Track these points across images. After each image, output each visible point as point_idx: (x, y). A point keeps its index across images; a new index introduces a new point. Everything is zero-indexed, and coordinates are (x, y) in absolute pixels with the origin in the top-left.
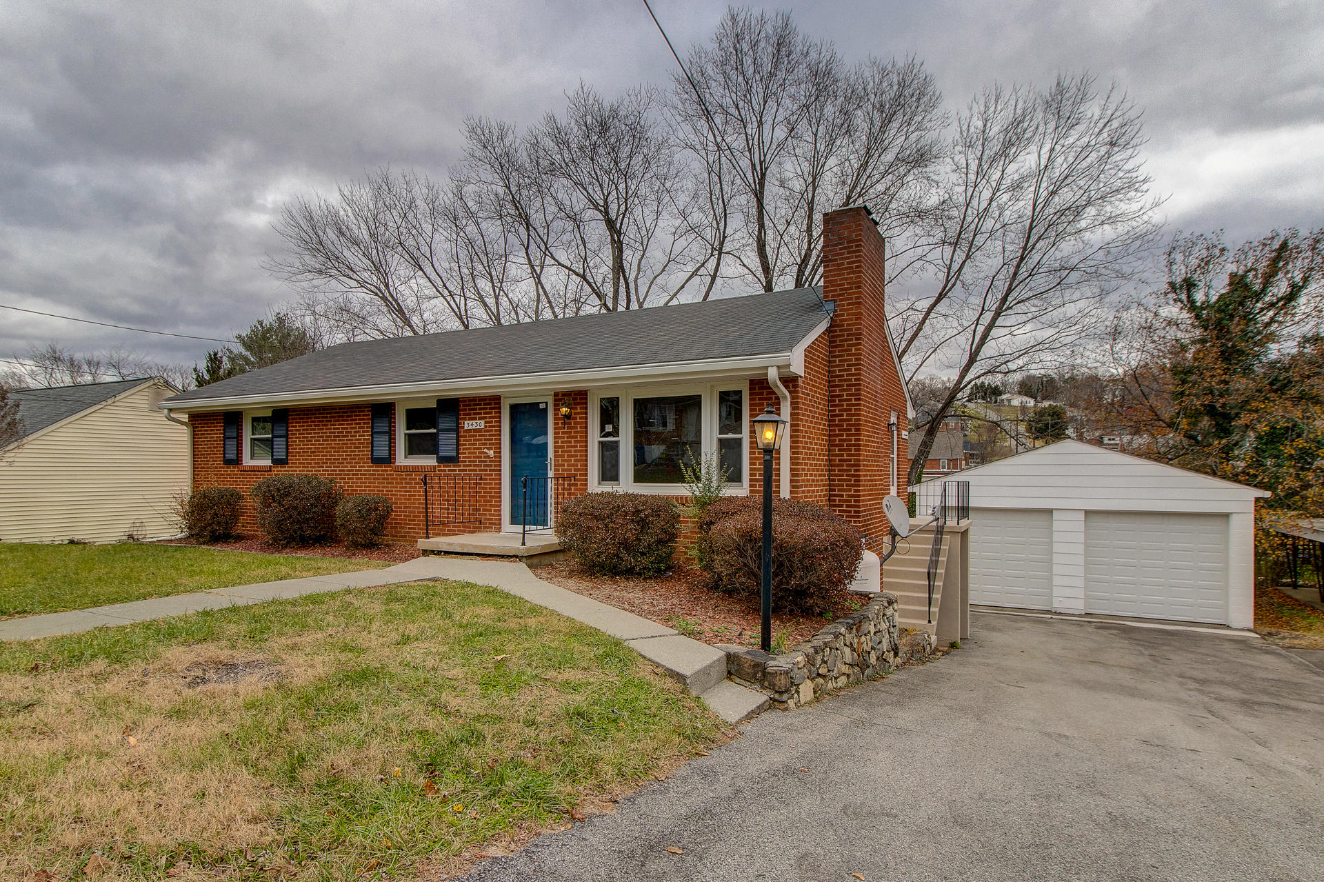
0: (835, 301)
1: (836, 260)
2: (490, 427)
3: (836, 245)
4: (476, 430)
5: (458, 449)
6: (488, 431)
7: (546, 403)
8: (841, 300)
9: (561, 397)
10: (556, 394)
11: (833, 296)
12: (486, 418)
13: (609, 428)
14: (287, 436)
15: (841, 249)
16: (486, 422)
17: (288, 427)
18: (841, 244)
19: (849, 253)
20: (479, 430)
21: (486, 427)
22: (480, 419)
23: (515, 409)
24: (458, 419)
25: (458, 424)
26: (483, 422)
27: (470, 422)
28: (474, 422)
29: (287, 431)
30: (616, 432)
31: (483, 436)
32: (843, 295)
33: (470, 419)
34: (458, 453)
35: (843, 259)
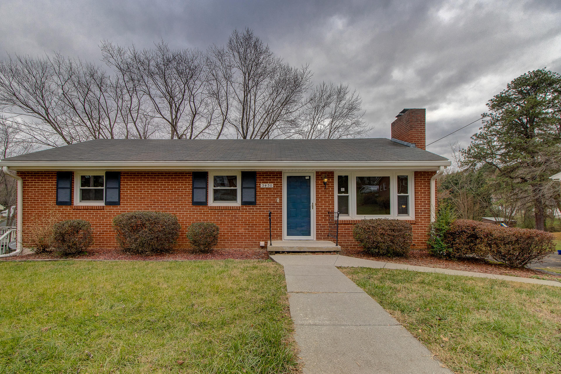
0: (415, 144)
1: (415, 128)
2: (276, 187)
3: (416, 122)
4: (267, 188)
5: (255, 198)
6: (275, 189)
7: (310, 177)
8: (417, 144)
9: (320, 175)
10: (317, 173)
11: (415, 141)
12: (274, 182)
13: (343, 189)
14: (119, 188)
15: (417, 124)
16: (274, 185)
17: (120, 183)
18: (417, 122)
19: (421, 126)
20: (270, 189)
21: (274, 187)
22: (270, 183)
23: (290, 179)
24: (256, 182)
25: (256, 185)
26: (272, 184)
27: (265, 184)
28: (267, 184)
29: (120, 185)
30: (346, 191)
31: (272, 191)
32: (418, 141)
33: (263, 183)
34: (255, 200)
35: (418, 128)
